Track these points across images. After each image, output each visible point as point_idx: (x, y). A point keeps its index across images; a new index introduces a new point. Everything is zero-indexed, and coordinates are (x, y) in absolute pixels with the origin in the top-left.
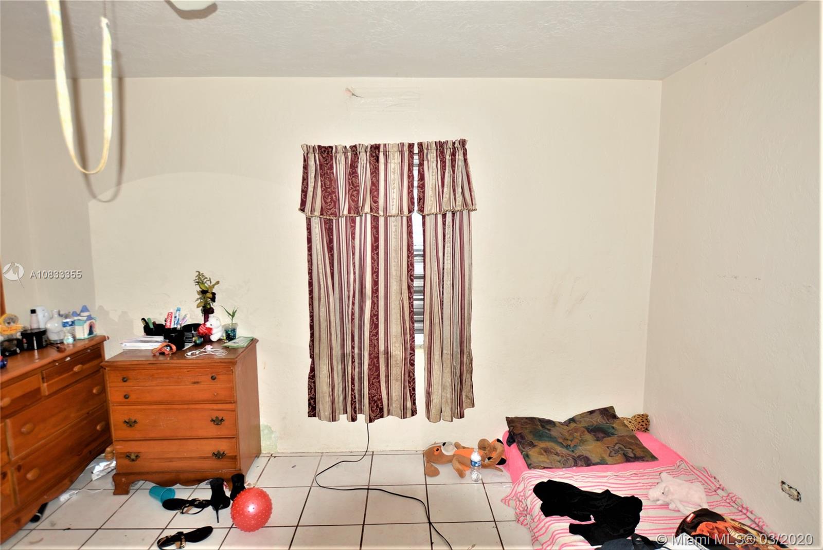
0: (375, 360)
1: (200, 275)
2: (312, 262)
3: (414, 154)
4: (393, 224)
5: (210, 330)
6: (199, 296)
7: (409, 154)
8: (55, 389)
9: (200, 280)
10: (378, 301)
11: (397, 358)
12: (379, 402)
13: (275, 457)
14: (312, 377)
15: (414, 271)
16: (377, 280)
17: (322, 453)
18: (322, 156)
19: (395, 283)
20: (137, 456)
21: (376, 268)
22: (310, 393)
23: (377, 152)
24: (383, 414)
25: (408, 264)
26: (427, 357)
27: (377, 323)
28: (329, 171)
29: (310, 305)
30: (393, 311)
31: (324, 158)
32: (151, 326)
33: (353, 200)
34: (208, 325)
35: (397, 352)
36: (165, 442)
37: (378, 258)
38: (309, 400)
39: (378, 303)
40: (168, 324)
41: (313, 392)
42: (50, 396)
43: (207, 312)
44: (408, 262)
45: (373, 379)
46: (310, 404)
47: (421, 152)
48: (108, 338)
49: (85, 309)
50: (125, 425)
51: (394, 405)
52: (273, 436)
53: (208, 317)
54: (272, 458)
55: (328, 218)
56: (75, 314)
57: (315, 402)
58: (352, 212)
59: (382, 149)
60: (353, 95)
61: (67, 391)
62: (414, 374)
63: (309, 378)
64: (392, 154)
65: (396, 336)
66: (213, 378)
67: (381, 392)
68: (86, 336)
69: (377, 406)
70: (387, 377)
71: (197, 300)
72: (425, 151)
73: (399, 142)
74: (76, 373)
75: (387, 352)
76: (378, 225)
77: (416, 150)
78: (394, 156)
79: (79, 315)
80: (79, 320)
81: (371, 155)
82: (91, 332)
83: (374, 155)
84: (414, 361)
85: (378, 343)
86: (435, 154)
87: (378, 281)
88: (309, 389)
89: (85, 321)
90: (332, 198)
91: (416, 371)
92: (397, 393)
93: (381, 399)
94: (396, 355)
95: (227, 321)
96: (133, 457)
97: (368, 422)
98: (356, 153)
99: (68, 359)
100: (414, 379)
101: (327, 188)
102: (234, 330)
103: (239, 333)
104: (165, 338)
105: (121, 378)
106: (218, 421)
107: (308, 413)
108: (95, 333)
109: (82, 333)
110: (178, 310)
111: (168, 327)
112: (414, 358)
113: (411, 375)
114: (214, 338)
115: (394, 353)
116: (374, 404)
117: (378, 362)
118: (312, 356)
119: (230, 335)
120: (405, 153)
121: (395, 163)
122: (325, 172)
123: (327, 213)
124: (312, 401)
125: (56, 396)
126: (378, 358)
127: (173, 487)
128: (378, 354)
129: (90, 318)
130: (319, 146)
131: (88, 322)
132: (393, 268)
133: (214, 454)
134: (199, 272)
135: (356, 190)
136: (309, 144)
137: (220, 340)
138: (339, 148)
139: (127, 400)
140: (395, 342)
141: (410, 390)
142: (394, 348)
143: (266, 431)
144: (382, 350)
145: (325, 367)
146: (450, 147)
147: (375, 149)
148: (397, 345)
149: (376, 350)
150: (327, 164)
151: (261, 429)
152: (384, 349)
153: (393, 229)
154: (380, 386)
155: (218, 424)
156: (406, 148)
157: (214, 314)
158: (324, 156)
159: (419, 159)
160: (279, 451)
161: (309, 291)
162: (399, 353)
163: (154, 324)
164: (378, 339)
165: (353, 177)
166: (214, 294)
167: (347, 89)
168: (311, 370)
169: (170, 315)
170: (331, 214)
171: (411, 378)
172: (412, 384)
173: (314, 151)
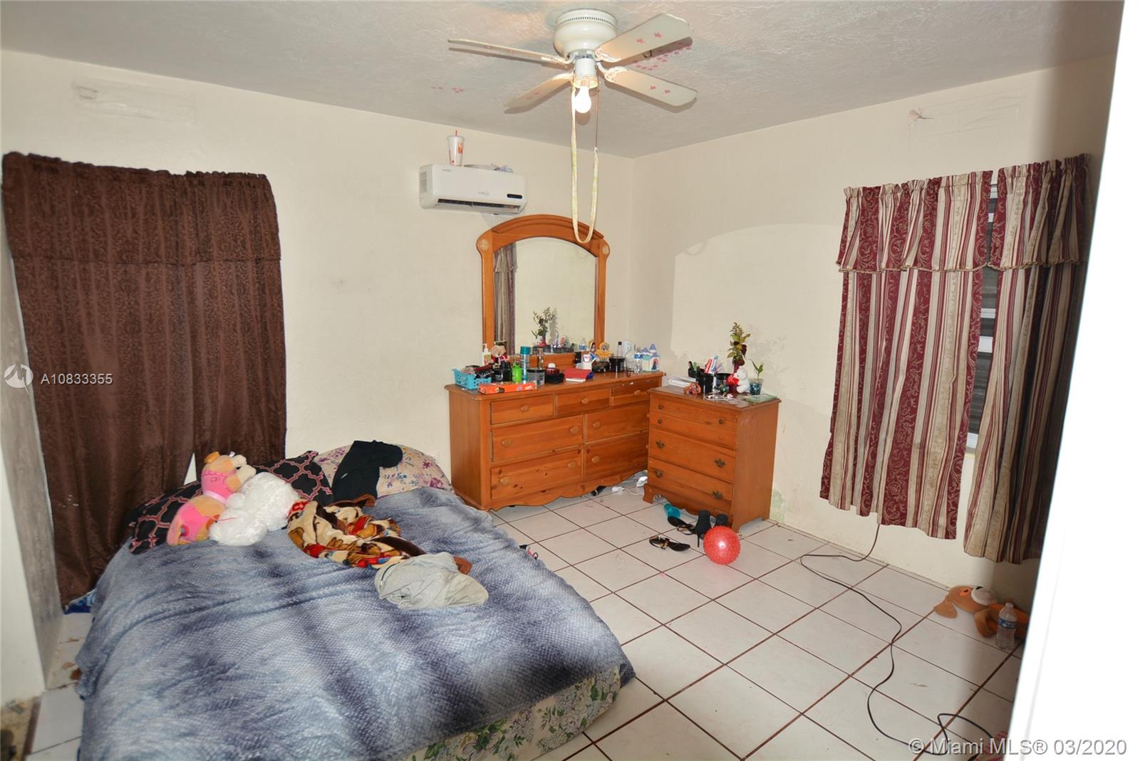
0: (905, 453)
1: (736, 326)
2: (845, 323)
3: (991, 186)
4: (952, 282)
5: (737, 380)
6: (732, 347)
7: (982, 188)
8: (619, 403)
9: (737, 332)
10: (920, 380)
11: (936, 457)
12: (901, 506)
13: (779, 526)
14: (829, 453)
15: (978, 346)
16: (922, 352)
17: (829, 542)
18: (866, 200)
19: (948, 360)
20: (661, 474)
21: (922, 337)
22: (825, 470)
23: (936, 189)
24: (905, 522)
25: (969, 336)
26: (977, 465)
27: (915, 407)
28: (873, 217)
29: (837, 371)
30: (941, 395)
31: (868, 202)
32: (695, 370)
33: (894, 252)
34: (735, 376)
35: (938, 449)
36: (681, 470)
37: (926, 325)
38: (823, 478)
39: (920, 382)
40: (707, 370)
41: (828, 470)
42: (616, 407)
43: (738, 363)
44: (969, 333)
45: (898, 475)
46: (823, 483)
47: (1002, 182)
48: (665, 375)
49: (653, 347)
50: (656, 446)
51: (924, 517)
52: (782, 505)
53: (738, 368)
54: (776, 526)
55: (862, 272)
56: (646, 350)
57: (829, 482)
58: (891, 265)
59: (943, 183)
60: (920, 117)
61: (628, 408)
62: (958, 485)
63: (826, 454)
64: (958, 188)
65: (940, 429)
66: (721, 422)
67: (907, 494)
68: (650, 369)
69: (898, 509)
70: (920, 478)
71: (730, 349)
72: (1009, 180)
73: (969, 172)
74: (636, 396)
75: (923, 446)
76: (930, 282)
77: (994, 180)
78: (960, 191)
79: (647, 351)
80: (647, 355)
81: (928, 193)
82: (654, 367)
83: (932, 192)
84: (961, 468)
85: (913, 433)
86: (1024, 184)
87: (923, 354)
88: (824, 466)
89: (651, 358)
90: (872, 250)
91: (962, 481)
92: (930, 502)
93: (905, 503)
94: (935, 452)
95: (753, 374)
96: (659, 474)
97: (880, 522)
98: (908, 192)
99: (632, 383)
100: (959, 491)
101: (868, 238)
102: (758, 386)
103: (763, 390)
104: (697, 380)
105: (658, 405)
106: (720, 464)
107: (821, 492)
108: (657, 369)
109: (647, 366)
110: (716, 358)
111: (706, 372)
112: (962, 463)
113: (954, 484)
114: (740, 390)
115: (933, 450)
116: (894, 504)
117: (909, 456)
118: (832, 431)
119: (755, 389)
120: (977, 186)
121: (961, 201)
122: (869, 218)
123: (861, 267)
124: (826, 481)
125: (619, 409)
126: (910, 450)
127: (680, 511)
128: (911, 446)
129: (655, 355)
130: (865, 189)
131: (653, 358)
132: (948, 340)
133: (714, 492)
134: (736, 324)
135: (901, 239)
136: (853, 187)
137: (745, 393)
138: (887, 188)
139: (660, 425)
140: (937, 437)
141: (948, 503)
142: (933, 443)
143: (777, 498)
144: (916, 443)
145: (840, 445)
146: (1053, 170)
147: (934, 184)
148: (940, 441)
149: (909, 440)
150: (872, 208)
151: (773, 493)
152: (920, 441)
153: (952, 288)
154: (907, 486)
155: (720, 466)
156: (979, 180)
157: (744, 366)
158: (868, 199)
159: (998, 192)
160: (786, 523)
161: (838, 356)
162: (939, 451)
163: (698, 368)
164: (913, 428)
165: (901, 222)
166: (744, 347)
167: (913, 111)
168: (829, 445)
169: (710, 361)
170: (867, 268)
171: (953, 488)
172: (953, 496)
173: (858, 195)
